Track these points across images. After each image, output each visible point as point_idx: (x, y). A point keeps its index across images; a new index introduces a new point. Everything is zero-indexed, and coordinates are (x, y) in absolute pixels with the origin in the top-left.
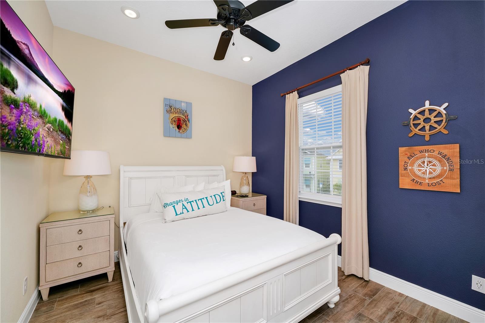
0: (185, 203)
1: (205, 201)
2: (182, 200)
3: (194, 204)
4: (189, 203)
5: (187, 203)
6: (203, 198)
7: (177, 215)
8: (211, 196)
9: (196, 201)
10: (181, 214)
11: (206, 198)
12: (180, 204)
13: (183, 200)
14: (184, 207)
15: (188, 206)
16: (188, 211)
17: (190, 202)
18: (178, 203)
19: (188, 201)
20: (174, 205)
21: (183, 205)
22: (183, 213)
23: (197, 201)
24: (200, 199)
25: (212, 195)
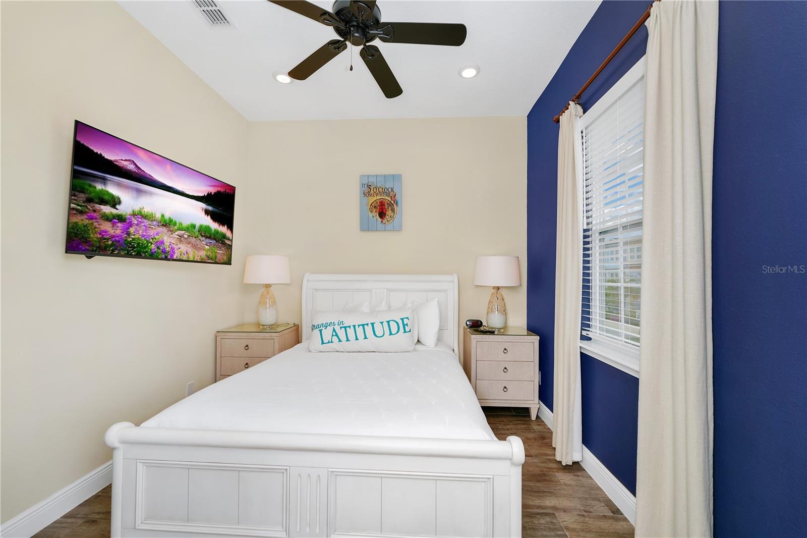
0: (337, 328)
1: (369, 329)
2: (334, 323)
3: (351, 332)
4: (343, 329)
5: (341, 328)
6: (367, 324)
7: (323, 343)
8: (382, 323)
9: (354, 326)
10: (329, 342)
11: (373, 324)
12: (330, 329)
13: (336, 323)
14: (334, 334)
15: (341, 333)
16: (340, 341)
17: (345, 328)
18: (327, 326)
19: (341, 326)
20: (322, 328)
21: (334, 330)
22: (332, 342)
23: (357, 327)
24: (361, 325)
25: (385, 320)
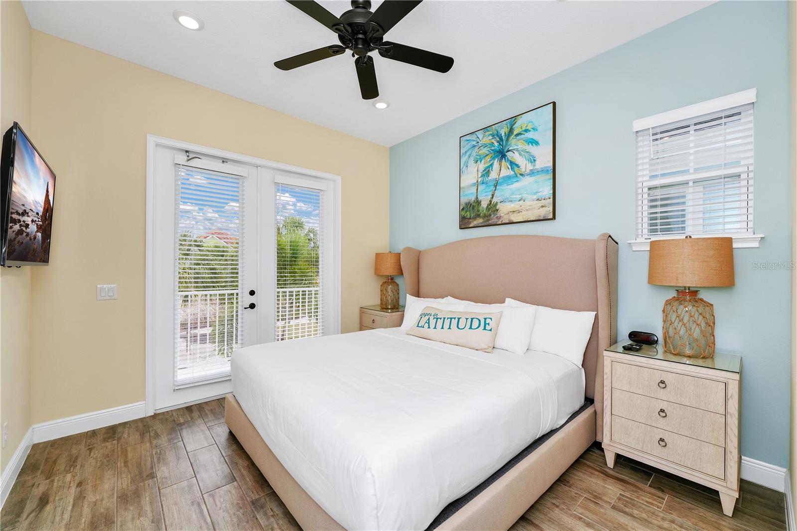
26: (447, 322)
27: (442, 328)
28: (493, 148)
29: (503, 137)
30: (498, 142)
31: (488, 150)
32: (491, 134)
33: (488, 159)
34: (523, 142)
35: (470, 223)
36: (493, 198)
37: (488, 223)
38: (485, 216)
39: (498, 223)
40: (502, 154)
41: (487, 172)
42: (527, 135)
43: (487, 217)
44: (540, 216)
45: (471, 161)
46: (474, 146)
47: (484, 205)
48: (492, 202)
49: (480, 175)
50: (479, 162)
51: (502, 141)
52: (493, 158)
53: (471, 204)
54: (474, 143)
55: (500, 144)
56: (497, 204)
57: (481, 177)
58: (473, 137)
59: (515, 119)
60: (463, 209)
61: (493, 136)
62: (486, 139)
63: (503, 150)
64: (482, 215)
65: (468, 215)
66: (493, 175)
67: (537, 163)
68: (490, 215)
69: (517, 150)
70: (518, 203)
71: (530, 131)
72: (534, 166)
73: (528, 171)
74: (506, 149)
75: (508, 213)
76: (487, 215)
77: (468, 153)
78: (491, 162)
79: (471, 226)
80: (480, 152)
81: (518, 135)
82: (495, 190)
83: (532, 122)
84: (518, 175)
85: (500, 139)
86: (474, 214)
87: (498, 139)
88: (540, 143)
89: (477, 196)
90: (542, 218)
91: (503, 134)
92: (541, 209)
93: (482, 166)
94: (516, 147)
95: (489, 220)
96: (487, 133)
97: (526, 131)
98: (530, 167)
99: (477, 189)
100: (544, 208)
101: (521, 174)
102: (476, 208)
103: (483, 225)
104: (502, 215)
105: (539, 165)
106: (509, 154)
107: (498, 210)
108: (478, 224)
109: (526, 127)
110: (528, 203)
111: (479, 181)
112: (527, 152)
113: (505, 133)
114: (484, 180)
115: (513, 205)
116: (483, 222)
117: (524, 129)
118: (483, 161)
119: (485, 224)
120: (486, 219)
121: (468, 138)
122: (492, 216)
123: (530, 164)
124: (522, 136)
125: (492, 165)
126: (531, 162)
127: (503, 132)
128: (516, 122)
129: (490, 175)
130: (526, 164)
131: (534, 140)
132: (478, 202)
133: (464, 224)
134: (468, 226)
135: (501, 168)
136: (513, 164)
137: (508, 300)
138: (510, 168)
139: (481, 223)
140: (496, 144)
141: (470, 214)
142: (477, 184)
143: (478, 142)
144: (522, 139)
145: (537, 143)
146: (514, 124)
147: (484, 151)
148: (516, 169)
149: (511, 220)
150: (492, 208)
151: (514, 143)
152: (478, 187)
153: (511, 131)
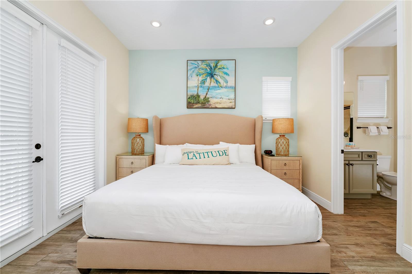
26: (206, 155)
27: (204, 158)
28: (207, 71)
29: (212, 68)
30: (209, 69)
31: (204, 72)
32: (206, 64)
33: (204, 75)
34: (222, 72)
35: (193, 106)
36: (207, 95)
37: (204, 107)
38: (202, 103)
39: (209, 107)
40: (212, 75)
41: (203, 82)
42: (224, 70)
43: (204, 104)
44: (229, 106)
45: (194, 75)
46: (196, 67)
47: (202, 98)
48: (206, 97)
49: (199, 82)
50: (199, 76)
51: (212, 69)
52: (207, 76)
53: (194, 96)
54: (196, 66)
55: (210, 70)
56: (209, 98)
57: (200, 84)
58: (196, 63)
59: (218, 61)
60: (189, 98)
61: (207, 65)
62: (204, 66)
63: (212, 74)
64: (200, 102)
65: (192, 101)
66: (207, 84)
67: (228, 83)
68: (205, 103)
69: (219, 75)
70: (219, 99)
71: (225, 69)
72: (227, 84)
73: (224, 86)
74: (214, 74)
75: (215, 103)
76: (203, 103)
77: (192, 70)
78: (206, 78)
79: (194, 107)
80: (200, 71)
81: (219, 69)
82: (208, 91)
83: (226, 65)
84: (220, 87)
85: (210, 67)
86: (196, 102)
87: (210, 68)
88: (230, 75)
89: (198, 92)
90: (230, 107)
91: (212, 66)
92: (230, 103)
93: (201, 78)
94: (219, 74)
95: (205, 105)
96: (204, 63)
97: (224, 68)
98: (225, 84)
99: (198, 89)
100: (231, 103)
101: (221, 87)
102: (197, 99)
103: (201, 107)
104: (211, 104)
105: (229, 84)
106: (215, 76)
107: (209, 101)
108: (198, 107)
109: (224, 66)
110: (224, 100)
111: (199, 85)
112: (224, 78)
113: (213, 66)
114: (202, 85)
115: (217, 100)
116: (201, 106)
117: (222, 67)
118: (201, 76)
119: (203, 107)
120: (203, 105)
121: (192, 62)
122: (207, 103)
123: (225, 83)
124: (222, 70)
125: (206, 79)
126: (226, 82)
127: (212, 65)
128: (219, 63)
129: (205, 84)
130: (223, 83)
131: (227, 73)
132: (199, 96)
133: (190, 105)
134: (192, 107)
135: (211, 81)
136: (217, 81)
137: (220, 142)
138: (216, 83)
139: (200, 106)
140: (209, 70)
141: (194, 101)
142: (198, 87)
143: (198, 66)
144: (222, 71)
145: (228, 75)
146: (218, 63)
147: (202, 71)
148: (219, 84)
149: (216, 107)
150: (206, 100)
151: (217, 72)
152: (198, 88)
153: (216, 66)
